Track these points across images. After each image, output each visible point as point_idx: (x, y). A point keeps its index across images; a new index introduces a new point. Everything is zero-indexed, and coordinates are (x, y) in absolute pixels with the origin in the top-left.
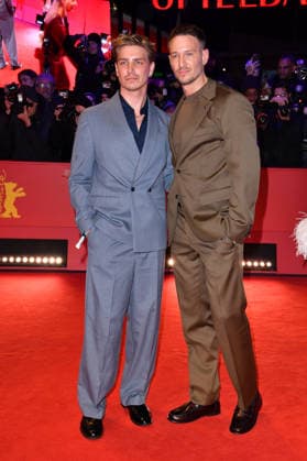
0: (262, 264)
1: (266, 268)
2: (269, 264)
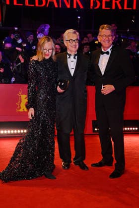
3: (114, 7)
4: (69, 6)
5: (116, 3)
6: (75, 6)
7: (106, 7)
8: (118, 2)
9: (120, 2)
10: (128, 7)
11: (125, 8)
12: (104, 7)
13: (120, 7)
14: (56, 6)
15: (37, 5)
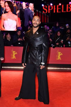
0: (69, 69)
1: (69, 70)
2: (70, 69)
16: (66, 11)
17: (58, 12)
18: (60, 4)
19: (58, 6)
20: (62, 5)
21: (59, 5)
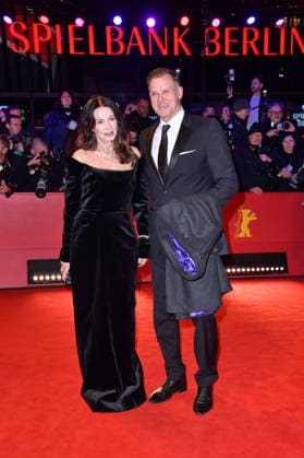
3: (245, 52)
4: (165, 53)
5: (249, 46)
6: (176, 52)
7: (231, 51)
8: (252, 43)
9: (256, 43)
10: (270, 51)
11: (266, 52)
12: (227, 52)
13: (256, 52)
14: (143, 52)
15: (109, 52)
16: (105, 50)
17: (72, 51)
18: (79, 22)
19: (70, 27)
20: (86, 25)
21: (74, 23)
